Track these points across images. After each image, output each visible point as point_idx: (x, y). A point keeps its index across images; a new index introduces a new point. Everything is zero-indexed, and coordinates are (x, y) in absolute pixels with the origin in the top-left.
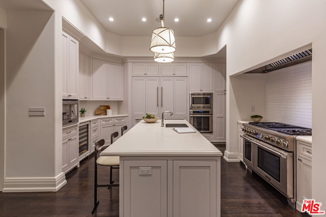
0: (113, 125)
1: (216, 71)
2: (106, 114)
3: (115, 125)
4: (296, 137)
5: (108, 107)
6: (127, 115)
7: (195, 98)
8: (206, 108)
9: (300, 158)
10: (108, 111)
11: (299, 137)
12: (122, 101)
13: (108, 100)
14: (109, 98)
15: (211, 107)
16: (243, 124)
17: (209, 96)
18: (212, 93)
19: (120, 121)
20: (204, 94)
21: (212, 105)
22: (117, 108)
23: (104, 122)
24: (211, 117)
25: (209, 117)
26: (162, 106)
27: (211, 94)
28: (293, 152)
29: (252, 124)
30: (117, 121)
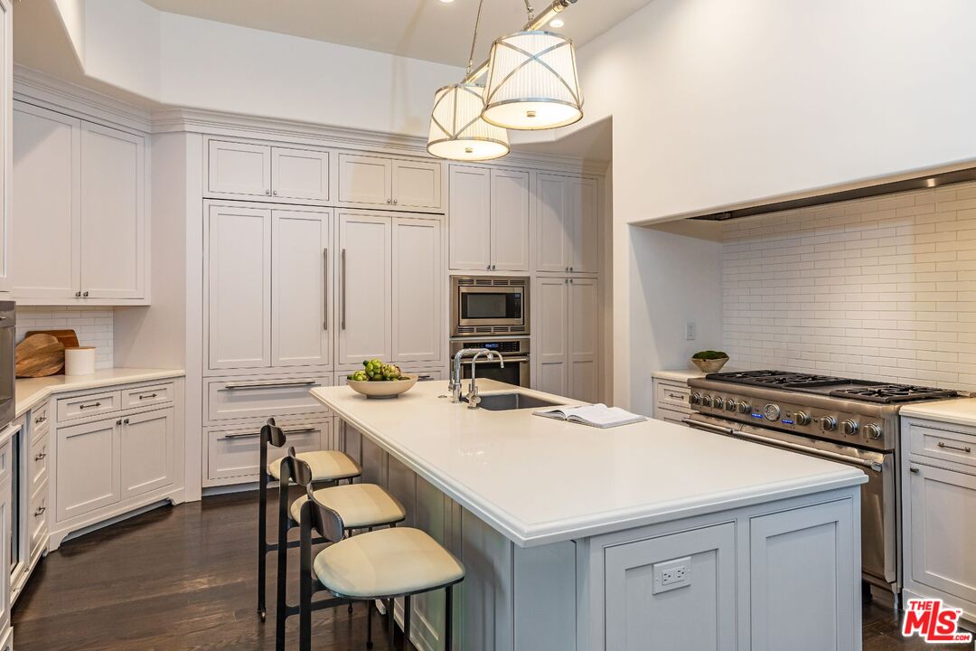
0: (119, 423)
1: (539, 201)
2: (62, 372)
3: (127, 422)
4: (899, 409)
5: (69, 339)
6: (181, 372)
7: (468, 296)
8: (509, 333)
9: (915, 466)
10: (71, 353)
11: (906, 409)
12: (147, 307)
13: (82, 302)
14: (87, 294)
15: (524, 329)
16: (690, 384)
17: (518, 290)
18: (529, 278)
19: (151, 400)
20: (501, 282)
21: (527, 322)
22: (111, 342)
23: (75, 412)
24: (525, 362)
25: (518, 363)
26: (344, 327)
27: (524, 282)
28: (893, 452)
29: (721, 378)
30: (135, 402)
